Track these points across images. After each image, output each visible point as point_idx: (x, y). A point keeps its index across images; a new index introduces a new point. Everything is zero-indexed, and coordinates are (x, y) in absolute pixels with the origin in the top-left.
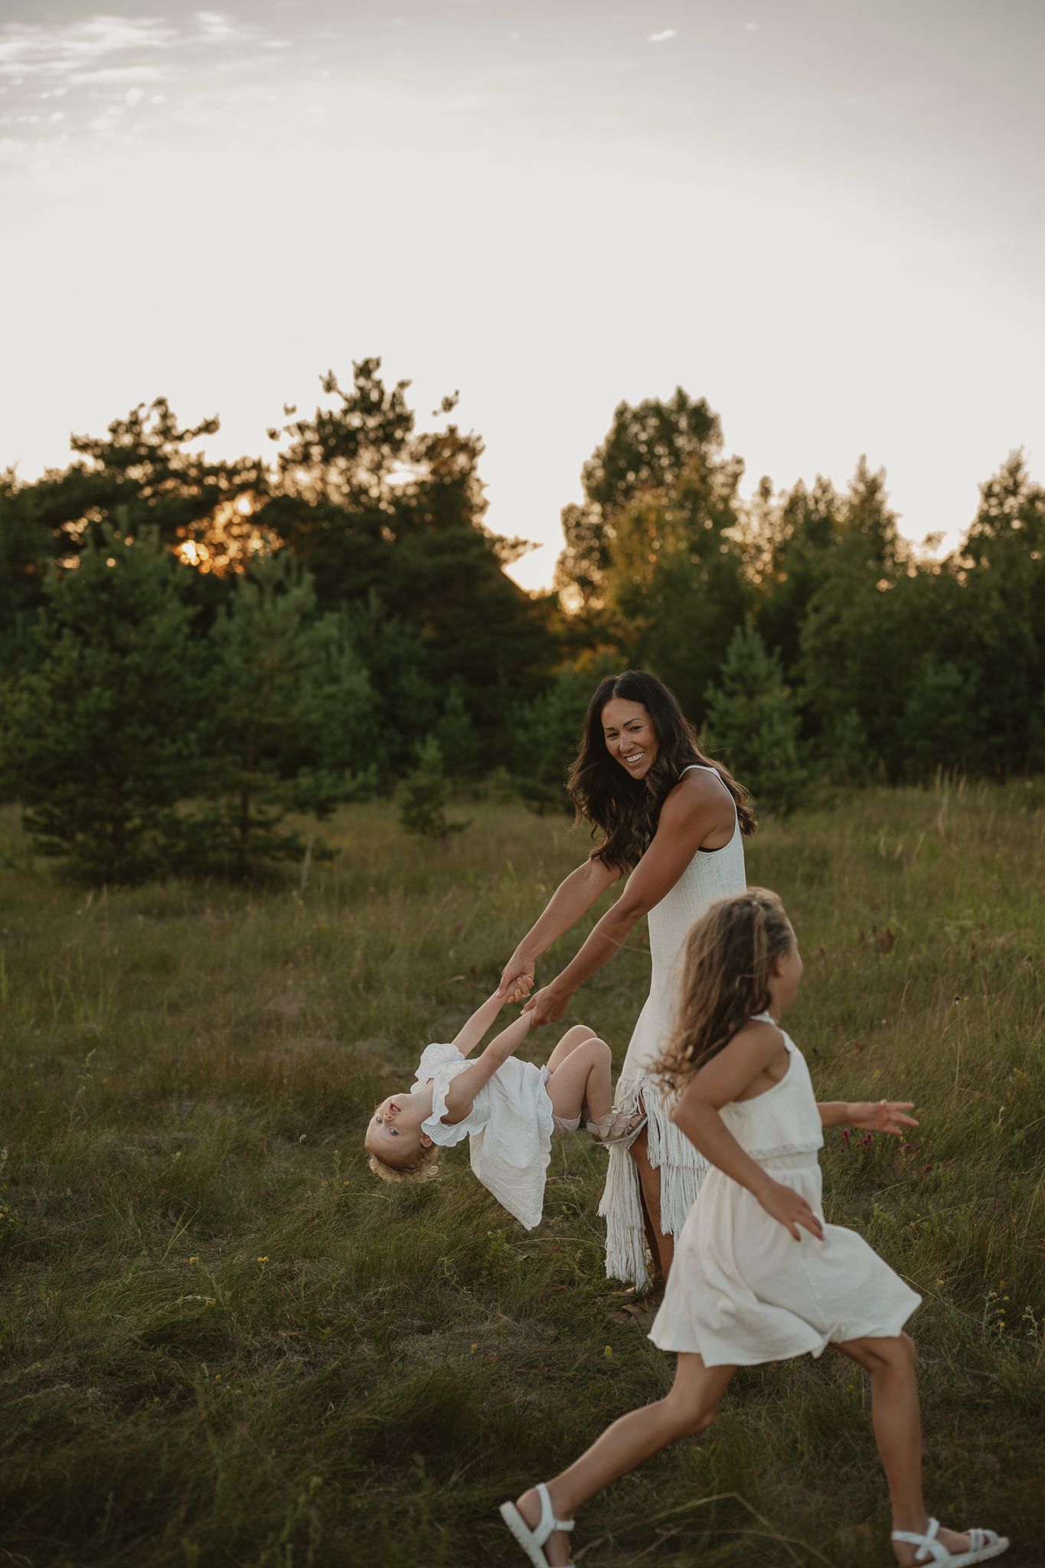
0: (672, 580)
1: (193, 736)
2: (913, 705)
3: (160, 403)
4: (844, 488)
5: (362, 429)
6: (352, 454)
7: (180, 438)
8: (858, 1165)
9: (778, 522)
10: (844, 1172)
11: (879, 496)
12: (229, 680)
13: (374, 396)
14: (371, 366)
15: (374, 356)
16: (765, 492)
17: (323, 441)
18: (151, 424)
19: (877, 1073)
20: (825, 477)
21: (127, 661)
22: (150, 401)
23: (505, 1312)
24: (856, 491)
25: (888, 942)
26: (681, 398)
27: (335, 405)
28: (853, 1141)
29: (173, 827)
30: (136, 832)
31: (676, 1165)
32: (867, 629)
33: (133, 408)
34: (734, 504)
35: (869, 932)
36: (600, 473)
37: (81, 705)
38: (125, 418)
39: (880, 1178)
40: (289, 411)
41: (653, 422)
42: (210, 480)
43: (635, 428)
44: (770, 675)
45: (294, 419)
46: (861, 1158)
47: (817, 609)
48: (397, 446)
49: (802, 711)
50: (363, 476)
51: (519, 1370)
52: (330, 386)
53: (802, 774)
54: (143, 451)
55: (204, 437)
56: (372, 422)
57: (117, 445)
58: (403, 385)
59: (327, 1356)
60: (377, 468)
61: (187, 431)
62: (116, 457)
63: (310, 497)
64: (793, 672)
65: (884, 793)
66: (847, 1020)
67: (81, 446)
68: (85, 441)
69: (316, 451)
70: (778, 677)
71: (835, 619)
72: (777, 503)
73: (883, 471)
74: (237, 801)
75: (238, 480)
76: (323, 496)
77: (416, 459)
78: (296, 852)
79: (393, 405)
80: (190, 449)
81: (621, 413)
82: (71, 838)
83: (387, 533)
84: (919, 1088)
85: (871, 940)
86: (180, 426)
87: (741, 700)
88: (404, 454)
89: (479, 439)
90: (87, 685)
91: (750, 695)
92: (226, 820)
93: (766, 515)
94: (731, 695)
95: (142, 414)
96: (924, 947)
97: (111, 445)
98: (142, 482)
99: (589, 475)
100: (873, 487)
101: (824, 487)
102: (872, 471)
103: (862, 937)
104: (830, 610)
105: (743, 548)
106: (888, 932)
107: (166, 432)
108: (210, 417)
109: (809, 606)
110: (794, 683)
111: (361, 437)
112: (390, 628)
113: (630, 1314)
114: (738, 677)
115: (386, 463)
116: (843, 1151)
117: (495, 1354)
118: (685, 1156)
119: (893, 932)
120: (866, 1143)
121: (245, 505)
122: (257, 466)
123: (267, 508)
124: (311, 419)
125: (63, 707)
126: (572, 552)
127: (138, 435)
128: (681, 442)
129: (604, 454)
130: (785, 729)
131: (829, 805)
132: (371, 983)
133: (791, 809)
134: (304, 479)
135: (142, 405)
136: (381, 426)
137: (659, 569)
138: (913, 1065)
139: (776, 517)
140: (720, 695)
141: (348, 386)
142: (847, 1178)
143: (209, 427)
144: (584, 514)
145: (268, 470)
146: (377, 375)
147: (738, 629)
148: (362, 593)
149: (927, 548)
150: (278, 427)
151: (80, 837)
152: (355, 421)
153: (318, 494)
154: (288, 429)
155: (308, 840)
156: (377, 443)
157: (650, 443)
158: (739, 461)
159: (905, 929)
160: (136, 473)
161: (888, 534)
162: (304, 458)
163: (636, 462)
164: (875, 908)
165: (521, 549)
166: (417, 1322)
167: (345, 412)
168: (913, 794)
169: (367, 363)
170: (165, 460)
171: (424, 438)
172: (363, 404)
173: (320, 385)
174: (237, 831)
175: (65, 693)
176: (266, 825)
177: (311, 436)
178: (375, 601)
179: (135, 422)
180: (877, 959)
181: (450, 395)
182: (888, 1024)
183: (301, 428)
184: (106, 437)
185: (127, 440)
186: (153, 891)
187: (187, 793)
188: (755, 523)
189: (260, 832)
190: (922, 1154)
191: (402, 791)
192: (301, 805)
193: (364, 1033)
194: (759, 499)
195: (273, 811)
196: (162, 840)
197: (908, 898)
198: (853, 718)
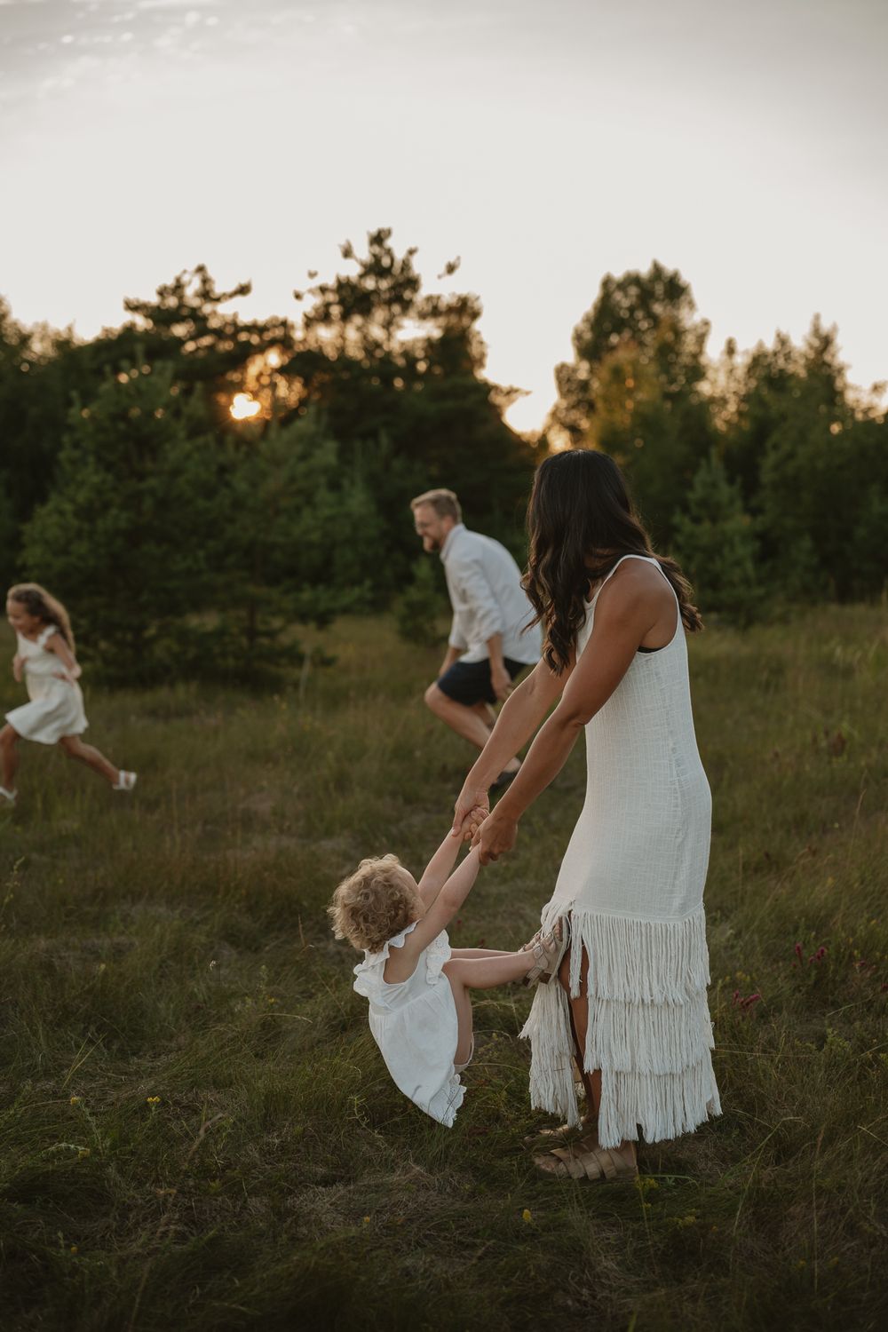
0: (647, 422)
1: (201, 554)
2: (861, 532)
3: (201, 269)
4: (800, 341)
5: (376, 291)
6: (366, 312)
7: (218, 300)
8: (811, 982)
9: (743, 376)
10: (797, 989)
11: (832, 349)
12: (238, 504)
13: (386, 262)
14: (382, 235)
15: (385, 226)
16: (731, 350)
17: (341, 302)
18: (192, 288)
19: (830, 881)
20: (784, 331)
21: (143, 486)
22: (193, 267)
23: (416, 1161)
24: (811, 347)
25: (839, 746)
26: (657, 271)
27: (352, 270)
28: (805, 953)
29: (184, 636)
30: (153, 640)
31: (605, 999)
32: (820, 464)
33: (178, 273)
34: (703, 360)
35: (822, 735)
36: (588, 336)
37: (101, 524)
38: (170, 282)
39: (833, 995)
40: (312, 275)
41: (633, 291)
42: (243, 337)
43: (618, 296)
44: (732, 502)
45: (317, 282)
46: (814, 973)
47: (776, 447)
48: (406, 305)
49: (761, 536)
50: (377, 332)
51: (428, 1232)
52: (347, 253)
53: (759, 591)
54: (185, 312)
55: (239, 299)
56: (385, 284)
57: (163, 308)
58: (411, 252)
59: (214, 1214)
60: (388, 325)
61: (224, 294)
62: (163, 317)
63: (331, 353)
64: (754, 502)
65: (834, 608)
66: (800, 822)
67: (132, 307)
68: (136, 303)
69: (336, 311)
70: (739, 504)
71: (791, 456)
72: (741, 360)
73: (835, 328)
74: (243, 613)
75: (268, 336)
76: (342, 350)
77: (423, 316)
78: (297, 658)
79: (403, 269)
80: (226, 310)
81: (607, 283)
82: (95, 645)
83: (399, 383)
84: (874, 898)
85: (823, 744)
86: (219, 288)
87: (707, 525)
88: (413, 312)
89: (478, 298)
90: (106, 506)
91: (714, 520)
92: (235, 630)
93: (731, 371)
94: (697, 520)
95: (185, 279)
96: (874, 751)
97: (158, 307)
98: (184, 339)
99: (578, 337)
100: (826, 342)
101: (783, 341)
102: (826, 326)
103: (815, 740)
104: (786, 447)
105: (712, 400)
106: (840, 736)
107: (206, 295)
108: (244, 282)
109: (769, 444)
110: (754, 512)
111: (374, 298)
112: (397, 464)
113: (559, 1160)
114: (703, 503)
115: (398, 319)
116: (795, 966)
117: (401, 1213)
118: (616, 989)
119: (845, 735)
120: (819, 957)
121: (274, 358)
122: (284, 324)
123: (293, 361)
124: (331, 282)
125: (86, 526)
126: (564, 404)
127: (181, 298)
128: (658, 308)
129: (592, 319)
130: (744, 550)
131: (784, 620)
132: (341, 783)
133: (750, 622)
134: (325, 335)
135: (185, 272)
136: (392, 288)
137: (636, 414)
138: (867, 874)
139: (740, 373)
140: (687, 521)
141: (364, 252)
142: (798, 995)
143: (244, 290)
144: (575, 370)
145: (292, 327)
146: (389, 243)
147: (703, 462)
148: (373, 435)
149: (874, 396)
150: (302, 289)
151: (103, 645)
152: (370, 284)
153: (338, 349)
154: (311, 291)
155: (307, 648)
156: (389, 303)
157: (632, 310)
158: (706, 323)
159: (856, 733)
160: (180, 330)
161: (839, 384)
162: (323, 316)
163: (619, 326)
164: (828, 713)
165: (514, 396)
166: (321, 1170)
167: (362, 276)
168: (859, 610)
169: (380, 232)
170: (205, 319)
171: (429, 299)
172: (375, 269)
173: (339, 254)
174: (244, 641)
175: (87, 513)
176: (271, 634)
177: (331, 297)
178: (384, 440)
179: (178, 288)
180: (830, 763)
181: (452, 260)
182: (840, 828)
183: (323, 290)
184: (153, 299)
185: (172, 302)
186: (163, 694)
187: (198, 606)
188: (722, 379)
189: (265, 641)
190: (877, 970)
191: (399, 605)
192: (303, 617)
193: (329, 833)
194: (725, 357)
195: (277, 623)
196: (176, 648)
197: (859, 703)
198: (807, 543)
